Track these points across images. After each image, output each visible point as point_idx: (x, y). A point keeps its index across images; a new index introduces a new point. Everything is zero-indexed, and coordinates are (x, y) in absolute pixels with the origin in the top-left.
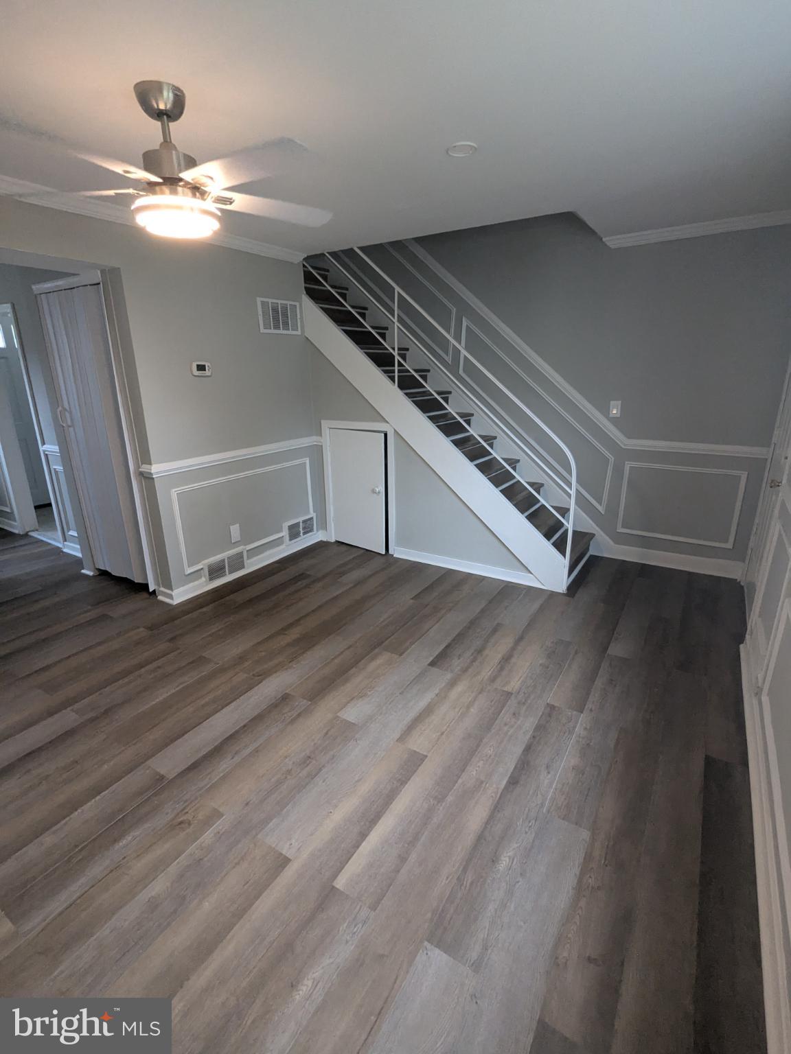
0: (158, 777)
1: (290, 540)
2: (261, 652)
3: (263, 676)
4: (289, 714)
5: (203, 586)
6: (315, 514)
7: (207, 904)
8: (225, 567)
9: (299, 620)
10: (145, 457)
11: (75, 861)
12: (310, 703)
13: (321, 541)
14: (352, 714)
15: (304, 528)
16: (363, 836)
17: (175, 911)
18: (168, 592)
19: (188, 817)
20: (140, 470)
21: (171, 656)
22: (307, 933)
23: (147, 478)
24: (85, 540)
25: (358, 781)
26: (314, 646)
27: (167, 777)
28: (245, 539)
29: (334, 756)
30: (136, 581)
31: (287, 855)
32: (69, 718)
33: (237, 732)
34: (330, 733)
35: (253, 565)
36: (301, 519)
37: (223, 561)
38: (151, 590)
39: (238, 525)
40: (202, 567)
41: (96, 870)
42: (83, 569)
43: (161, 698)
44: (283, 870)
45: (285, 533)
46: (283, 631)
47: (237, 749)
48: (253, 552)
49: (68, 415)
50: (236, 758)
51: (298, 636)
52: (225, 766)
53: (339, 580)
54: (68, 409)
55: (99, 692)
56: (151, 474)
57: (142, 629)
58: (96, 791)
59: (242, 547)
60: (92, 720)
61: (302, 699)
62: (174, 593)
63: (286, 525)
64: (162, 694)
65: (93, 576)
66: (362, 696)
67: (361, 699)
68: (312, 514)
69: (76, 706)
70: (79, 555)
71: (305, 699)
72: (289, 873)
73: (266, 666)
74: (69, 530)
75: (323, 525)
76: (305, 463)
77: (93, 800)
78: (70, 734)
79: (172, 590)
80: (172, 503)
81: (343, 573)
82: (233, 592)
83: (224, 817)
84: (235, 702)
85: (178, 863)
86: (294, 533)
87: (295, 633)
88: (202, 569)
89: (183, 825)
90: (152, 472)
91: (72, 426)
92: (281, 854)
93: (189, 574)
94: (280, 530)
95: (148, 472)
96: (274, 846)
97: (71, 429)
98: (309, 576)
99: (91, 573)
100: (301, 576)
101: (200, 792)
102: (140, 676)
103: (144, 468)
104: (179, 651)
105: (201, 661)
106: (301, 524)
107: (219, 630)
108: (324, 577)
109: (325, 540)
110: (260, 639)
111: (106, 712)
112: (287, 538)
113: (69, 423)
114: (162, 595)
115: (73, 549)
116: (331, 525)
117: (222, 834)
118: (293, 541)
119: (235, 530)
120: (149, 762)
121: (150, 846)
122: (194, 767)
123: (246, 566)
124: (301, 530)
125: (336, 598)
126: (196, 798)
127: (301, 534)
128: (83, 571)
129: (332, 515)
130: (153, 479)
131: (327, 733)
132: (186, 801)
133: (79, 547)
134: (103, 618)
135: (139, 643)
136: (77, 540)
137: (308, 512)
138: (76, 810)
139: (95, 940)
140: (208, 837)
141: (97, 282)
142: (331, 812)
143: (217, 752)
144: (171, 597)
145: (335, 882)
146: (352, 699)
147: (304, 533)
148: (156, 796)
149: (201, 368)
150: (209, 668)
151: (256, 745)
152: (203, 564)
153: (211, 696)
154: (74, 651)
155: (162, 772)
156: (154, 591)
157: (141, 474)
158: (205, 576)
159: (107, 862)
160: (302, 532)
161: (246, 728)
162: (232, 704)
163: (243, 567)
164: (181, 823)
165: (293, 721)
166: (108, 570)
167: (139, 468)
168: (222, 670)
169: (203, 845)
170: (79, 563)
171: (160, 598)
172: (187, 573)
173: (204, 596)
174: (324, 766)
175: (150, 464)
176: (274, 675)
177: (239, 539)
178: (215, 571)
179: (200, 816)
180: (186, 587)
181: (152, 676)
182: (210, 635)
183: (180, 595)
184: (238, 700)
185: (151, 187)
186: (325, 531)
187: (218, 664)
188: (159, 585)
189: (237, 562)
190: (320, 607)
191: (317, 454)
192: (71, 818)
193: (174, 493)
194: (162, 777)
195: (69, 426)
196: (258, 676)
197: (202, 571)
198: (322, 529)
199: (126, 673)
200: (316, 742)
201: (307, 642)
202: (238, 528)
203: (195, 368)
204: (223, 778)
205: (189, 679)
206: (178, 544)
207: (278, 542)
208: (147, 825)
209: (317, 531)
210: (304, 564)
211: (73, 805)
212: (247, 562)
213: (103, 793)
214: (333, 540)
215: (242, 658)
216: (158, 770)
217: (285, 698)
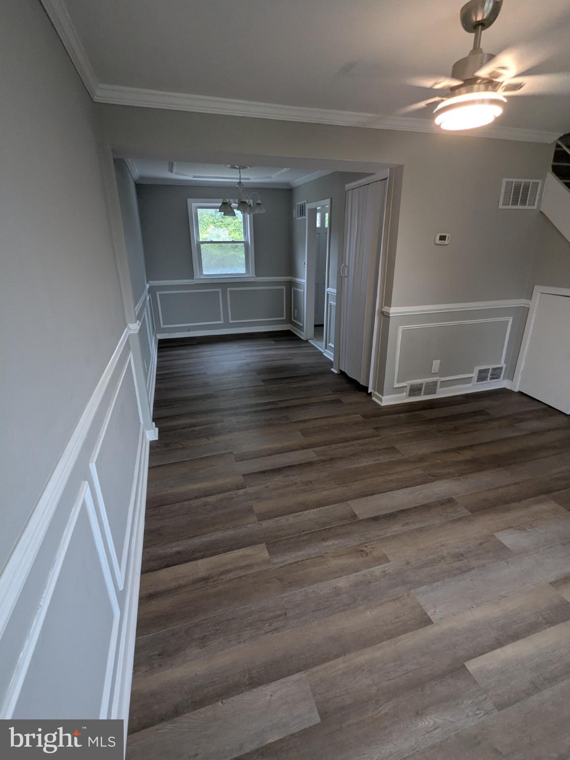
0: (353, 514)
1: (478, 381)
2: (438, 459)
3: (436, 477)
4: (452, 514)
5: (403, 398)
6: (505, 365)
7: (369, 613)
8: (421, 390)
9: (471, 446)
10: (388, 301)
11: (301, 539)
12: (470, 514)
13: (505, 388)
14: (508, 539)
15: (492, 375)
16: (499, 644)
17: (349, 605)
18: (380, 396)
19: (368, 550)
20: (383, 310)
21: (375, 439)
22: (436, 684)
23: (385, 316)
24: (337, 351)
25: (504, 597)
26: (481, 470)
27: (358, 516)
28: (441, 373)
29: (484, 566)
30: (361, 384)
31: (431, 617)
32: (310, 455)
33: (409, 510)
34: (484, 545)
35: (442, 393)
36: (491, 367)
37: (422, 384)
38: (369, 392)
39: (439, 361)
40: (405, 385)
41: (310, 551)
42: (332, 368)
43: (363, 464)
44: (425, 626)
45: (475, 375)
46: (459, 450)
47: (408, 521)
48: (445, 384)
49: (346, 269)
50: (406, 527)
51: (469, 458)
52: (396, 529)
53: (516, 425)
54: (347, 265)
55: (329, 446)
56: (389, 314)
57: (359, 415)
58: (319, 504)
59: (438, 378)
60: (324, 461)
61: (464, 508)
62: (384, 398)
63: (477, 369)
64: (366, 462)
65: (337, 374)
66: (521, 528)
67: (519, 531)
68: (502, 364)
69: (315, 449)
70: (332, 360)
71: (466, 508)
72: (429, 632)
73: (439, 471)
74: (329, 343)
75: (511, 375)
76: (508, 321)
77: (316, 509)
78: (309, 464)
79: (383, 396)
80: (397, 336)
81: (521, 421)
82: (424, 409)
83: (390, 563)
84: (411, 488)
85: (356, 576)
86: (482, 376)
87: (468, 455)
88: (406, 386)
89: (363, 553)
90: (390, 312)
91: (348, 276)
92: (426, 614)
93: (396, 388)
94: (472, 372)
95: (386, 312)
96: (422, 604)
97: (346, 279)
98: (488, 414)
99: (336, 372)
100: (480, 412)
101: (377, 538)
102: (353, 445)
103: (385, 309)
104: (379, 437)
105: (392, 450)
106: (490, 371)
107: (410, 433)
108: (501, 418)
109: (509, 388)
110: (438, 449)
111: (331, 459)
112: (476, 379)
113: (346, 275)
114: (375, 398)
115: (329, 355)
116: (518, 377)
117: (387, 574)
118: (479, 383)
119: (436, 364)
120: (349, 502)
121: (342, 555)
122: (376, 519)
123: (437, 392)
124: (489, 375)
125: (510, 439)
126: (374, 540)
127: (489, 379)
128: (332, 369)
129: (522, 368)
130: (389, 317)
131: (481, 544)
132: (368, 539)
133: (333, 354)
134: (338, 401)
135: (356, 423)
136: (333, 350)
137: (500, 363)
138: (306, 510)
139: (305, 591)
140: (377, 570)
141: (385, 177)
142: (473, 608)
143: (392, 516)
144: (381, 400)
145: (467, 662)
146: (510, 527)
147: (491, 379)
148: (350, 525)
149: (443, 238)
150: (396, 457)
151: (422, 525)
152: (407, 384)
153: (395, 477)
154: (320, 417)
155: (357, 513)
156: (371, 393)
157: (382, 313)
158: (406, 393)
159: (317, 550)
160: (489, 377)
161: (415, 510)
162: (409, 488)
163: (435, 393)
164: (362, 551)
165: (454, 521)
166: (346, 372)
167: (382, 308)
168: (406, 462)
169: (374, 573)
170: (331, 364)
171: (374, 398)
172: (394, 387)
173: (402, 406)
174: (473, 568)
175: (390, 307)
176: (445, 481)
177: (438, 372)
178: (415, 390)
179: (375, 554)
180: (392, 396)
181: (361, 448)
182: (402, 434)
183: (387, 400)
184: (414, 487)
185: (452, 91)
186: (511, 382)
187: (405, 456)
188: (375, 391)
189: (432, 388)
190: (493, 442)
191: (522, 315)
192: (303, 514)
193: (401, 329)
194: (355, 516)
195: (346, 277)
196: (432, 476)
197: (405, 388)
198: (508, 378)
199: (346, 440)
200: (470, 546)
201: (478, 465)
202: (439, 363)
203: (438, 237)
204: (394, 537)
205: (384, 459)
206: (394, 365)
207: (468, 380)
208: (342, 541)
209: (503, 379)
210: (485, 404)
211: (306, 507)
212: (439, 390)
213: (322, 508)
214: (516, 390)
215: (421, 459)
216: (354, 510)
217: (450, 501)
